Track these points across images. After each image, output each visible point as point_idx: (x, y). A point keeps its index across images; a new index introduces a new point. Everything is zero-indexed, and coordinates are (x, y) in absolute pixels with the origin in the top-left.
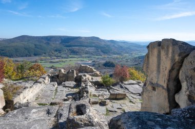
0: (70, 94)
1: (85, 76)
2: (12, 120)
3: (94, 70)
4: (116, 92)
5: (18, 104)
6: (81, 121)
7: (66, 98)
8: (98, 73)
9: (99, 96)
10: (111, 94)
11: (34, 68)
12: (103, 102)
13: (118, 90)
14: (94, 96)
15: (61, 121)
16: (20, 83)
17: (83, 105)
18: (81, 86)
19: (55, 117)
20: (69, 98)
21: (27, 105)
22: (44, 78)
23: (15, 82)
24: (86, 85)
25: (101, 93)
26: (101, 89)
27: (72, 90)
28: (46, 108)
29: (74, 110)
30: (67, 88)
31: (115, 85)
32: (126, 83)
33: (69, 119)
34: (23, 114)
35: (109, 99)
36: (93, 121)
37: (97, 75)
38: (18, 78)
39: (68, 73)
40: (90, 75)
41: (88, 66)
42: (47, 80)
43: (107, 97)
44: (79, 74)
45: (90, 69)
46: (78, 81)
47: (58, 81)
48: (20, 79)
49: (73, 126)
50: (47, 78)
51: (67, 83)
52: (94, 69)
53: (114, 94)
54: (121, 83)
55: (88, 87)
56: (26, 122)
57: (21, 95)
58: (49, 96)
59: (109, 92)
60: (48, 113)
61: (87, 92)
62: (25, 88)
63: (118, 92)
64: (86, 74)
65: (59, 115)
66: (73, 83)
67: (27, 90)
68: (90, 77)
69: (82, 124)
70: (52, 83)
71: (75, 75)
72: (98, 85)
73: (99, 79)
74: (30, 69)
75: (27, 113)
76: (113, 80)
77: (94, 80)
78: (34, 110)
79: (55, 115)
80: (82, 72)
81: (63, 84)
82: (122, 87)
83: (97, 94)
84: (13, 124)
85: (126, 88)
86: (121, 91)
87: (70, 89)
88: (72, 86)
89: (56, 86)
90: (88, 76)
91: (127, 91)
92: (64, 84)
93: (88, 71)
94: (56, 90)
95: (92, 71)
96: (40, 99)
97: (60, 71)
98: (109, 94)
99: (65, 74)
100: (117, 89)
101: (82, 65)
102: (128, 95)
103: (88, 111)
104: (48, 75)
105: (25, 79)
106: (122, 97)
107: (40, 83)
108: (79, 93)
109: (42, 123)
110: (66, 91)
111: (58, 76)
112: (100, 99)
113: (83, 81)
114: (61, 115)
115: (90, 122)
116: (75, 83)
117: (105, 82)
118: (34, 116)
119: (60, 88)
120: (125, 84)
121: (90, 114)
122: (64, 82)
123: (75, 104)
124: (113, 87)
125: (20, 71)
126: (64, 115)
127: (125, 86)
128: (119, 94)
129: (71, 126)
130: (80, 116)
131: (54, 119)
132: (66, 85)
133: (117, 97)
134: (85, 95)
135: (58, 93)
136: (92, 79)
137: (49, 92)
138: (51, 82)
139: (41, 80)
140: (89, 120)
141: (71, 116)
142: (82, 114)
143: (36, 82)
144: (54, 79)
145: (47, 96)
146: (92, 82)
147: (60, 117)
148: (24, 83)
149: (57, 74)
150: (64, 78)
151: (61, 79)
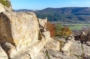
11: (64, 30)
16: (57, 38)
22: (72, 37)
39: (88, 35)
42: (73, 39)
48: (56, 36)
58: (78, 51)
70: (77, 41)
89: (81, 44)
94: (82, 47)
96: (72, 51)
97: (82, 33)
99: (86, 36)
104: (73, 35)
107: (70, 40)
111: (80, 36)
119: (84, 46)
122: (85, 41)
132: (89, 44)
135: (84, 50)
137: (77, 48)
139: (70, 38)
143: (67, 39)
148: (59, 39)
149: (79, 35)
150: (84, 39)
151: (82, 39)
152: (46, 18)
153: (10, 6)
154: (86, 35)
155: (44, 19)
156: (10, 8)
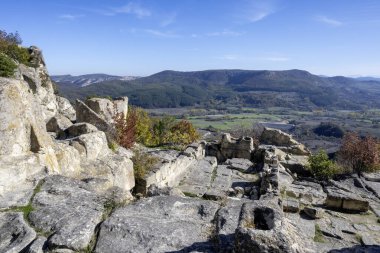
0: (239, 184)
1: (272, 150)
2: (145, 213)
3: (292, 140)
4: (343, 194)
5: (153, 188)
6: (264, 241)
7: (232, 190)
8: (301, 147)
9: (300, 196)
10: (330, 197)
11: (179, 129)
12: (309, 210)
13: (347, 190)
14: (291, 194)
15: (222, 232)
16: (157, 152)
17: (269, 211)
18: (262, 170)
19: (212, 222)
20: (237, 192)
21: (167, 192)
22: (195, 148)
23: (149, 150)
24: (273, 170)
25: (306, 190)
26: (305, 183)
27: (245, 176)
28: (198, 204)
29: (250, 217)
30: (235, 171)
31: (340, 177)
32: (371, 176)
33: (240, 233)
34: (161, 205)
35: (323, 206)
36: (287, 248)
37: (298, 152)
38: (154, 144)
39: (238, 141)
40: (283, 150)
41: (280, 132)
42: (200, 152)
43: (319, 203)
44: (260, 147)
45: (283, 138)
46: (258, 159)
47: (219, 155)
48: (158, 146)
49: (246, 248)
50: (200, 148)
51: (235, 162)
52: (293, 138)
53: (337, 199)
54: (356, 175)
55: (278, 174)
56: (165, 222)
57: (158, 174)
58: (202, 182)
59: (326, 191)
60: (202, 212)
61: (275, 185)
62: (164, 162)
63: (349, 194)
64: (274, 147)
65: (219, 221)
66: (246, 163)
67: (168, 165)
68: (283, 155)
69: (264, 248)
70: (209, 158)
71: (252, 148)
72: (300, 173)
73: (303, 161)
74: (174, 129)
75: (168, 205)
76: (336, 167)
77: (290, 162)
78: (178, 203)
79: (212, 218)
80: (266, 143)
81: (228, 161)
82: (357, 185)
83: (296, 192)
84: (146, 220)
85: (370, 189)
86: (355, 194)
87: (240, 174)
88: (245, 168)
89: (215, 164)
90: (278, 151)
91: (371, 196)
92: (230, 163)
93: (279, 142)
94: (215, 171)
95: (289, 143)
96: (186, 185)
97: (224, 136)
98: (325, 195)
99: (232, 144)
100: (346, 187)
101: (268, 129)
102: (372, 204)
103: (278, 223)
104: (203, 143)
105: (164, 146)
106: (357, 207)
107: (188, 155)
108: (258, 183)
109: (190, 228)
110: (232, 177)
111: (219, 146)
112: (301, 204)
113: (267, 162)
114: (223, 221)
115: (281, 247)
116: (250, 163)
117: (316, 169)
118: (178, 213)
119: (223, 169)
120: (367, 179)
121: (283, 231)
122: (231, 158)
123: (253, 206)
124: (336, 183)
125: (157, 132)
126: (228, 222)
127: (368, 183)
128: (350, 200)
129: (242, 247)
130: (261, 232)
131: (210, 225)
132: (234, 165)
133: (345, 206)
134: (270, 189)
135: (217, 179)
136: (287, 159)
137: (202, 174)
138: (206, 155)
139: (189, 151)
140: (281, 243)
141: (244, 229)
142: (265, 227)
143: (182, 153)
144: (212, 152)
145: (198, 181)
146: (285, 166)
147: (222, 225)
148: (162, 153)
149: (217, 142)
150: (230, 152)
151: (225, 153)
152: (126, 99)
153: (42, 66)
154: (234, 142)
155: (120, 99)
156: (38, 69)
